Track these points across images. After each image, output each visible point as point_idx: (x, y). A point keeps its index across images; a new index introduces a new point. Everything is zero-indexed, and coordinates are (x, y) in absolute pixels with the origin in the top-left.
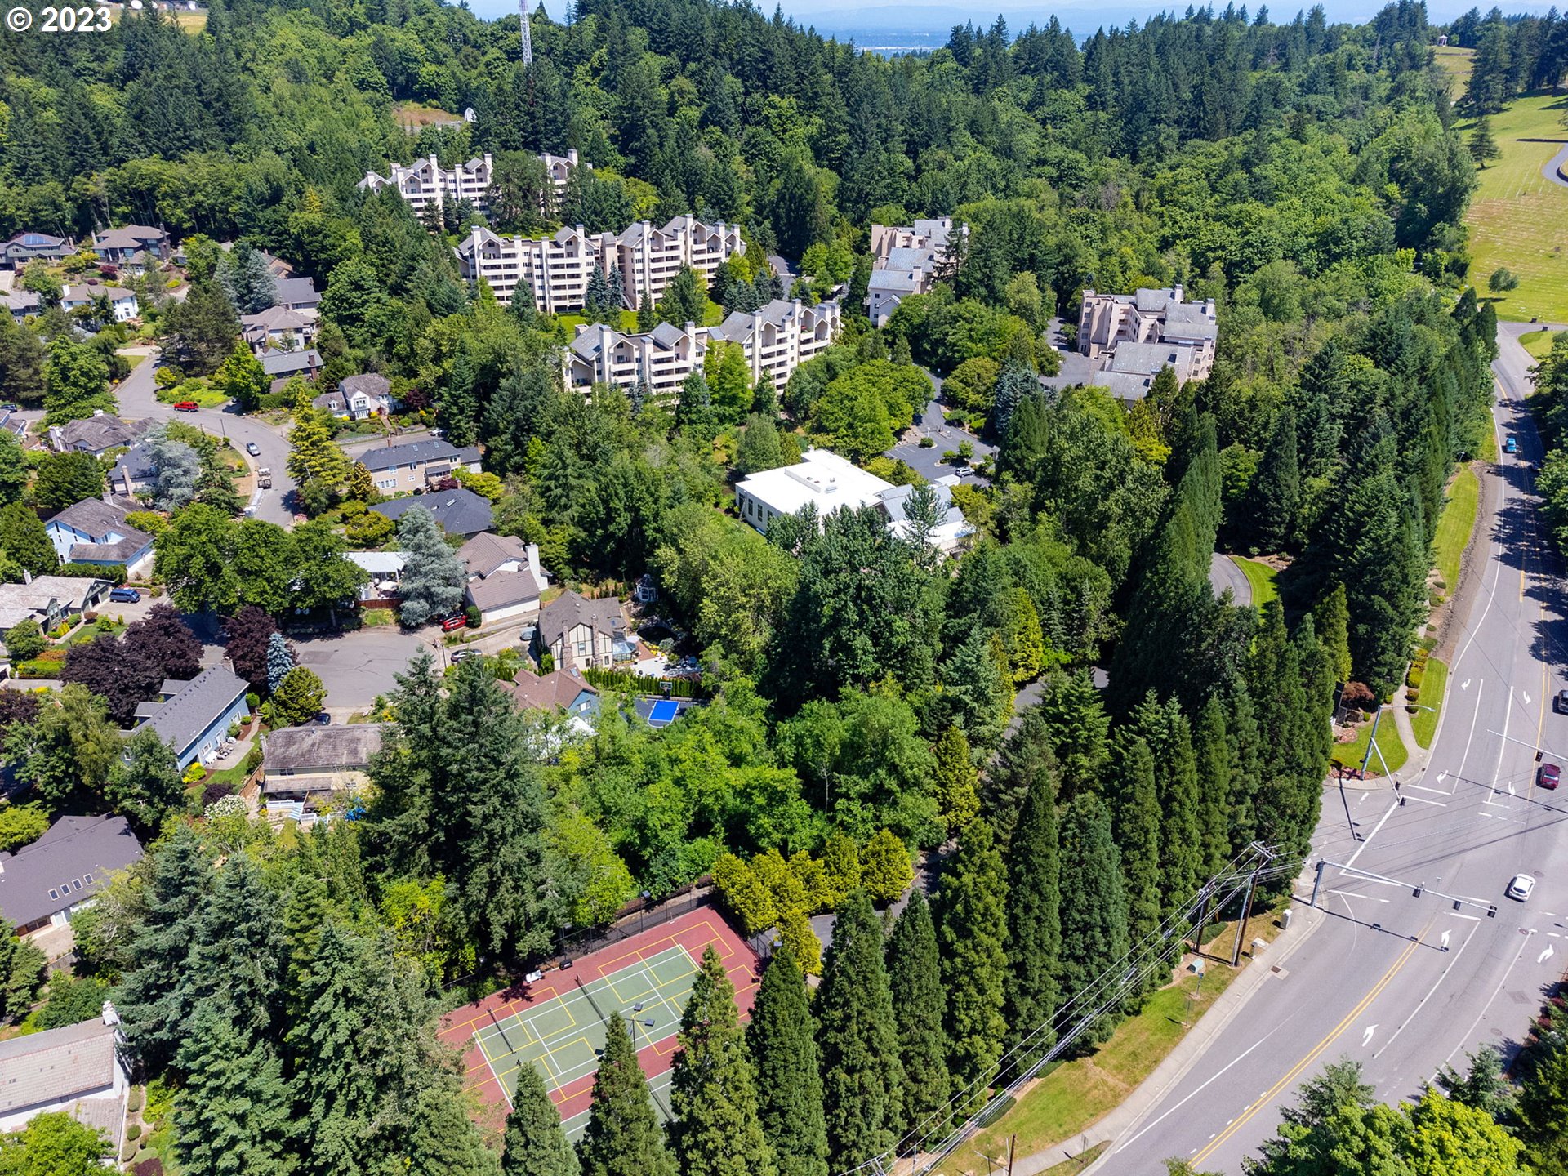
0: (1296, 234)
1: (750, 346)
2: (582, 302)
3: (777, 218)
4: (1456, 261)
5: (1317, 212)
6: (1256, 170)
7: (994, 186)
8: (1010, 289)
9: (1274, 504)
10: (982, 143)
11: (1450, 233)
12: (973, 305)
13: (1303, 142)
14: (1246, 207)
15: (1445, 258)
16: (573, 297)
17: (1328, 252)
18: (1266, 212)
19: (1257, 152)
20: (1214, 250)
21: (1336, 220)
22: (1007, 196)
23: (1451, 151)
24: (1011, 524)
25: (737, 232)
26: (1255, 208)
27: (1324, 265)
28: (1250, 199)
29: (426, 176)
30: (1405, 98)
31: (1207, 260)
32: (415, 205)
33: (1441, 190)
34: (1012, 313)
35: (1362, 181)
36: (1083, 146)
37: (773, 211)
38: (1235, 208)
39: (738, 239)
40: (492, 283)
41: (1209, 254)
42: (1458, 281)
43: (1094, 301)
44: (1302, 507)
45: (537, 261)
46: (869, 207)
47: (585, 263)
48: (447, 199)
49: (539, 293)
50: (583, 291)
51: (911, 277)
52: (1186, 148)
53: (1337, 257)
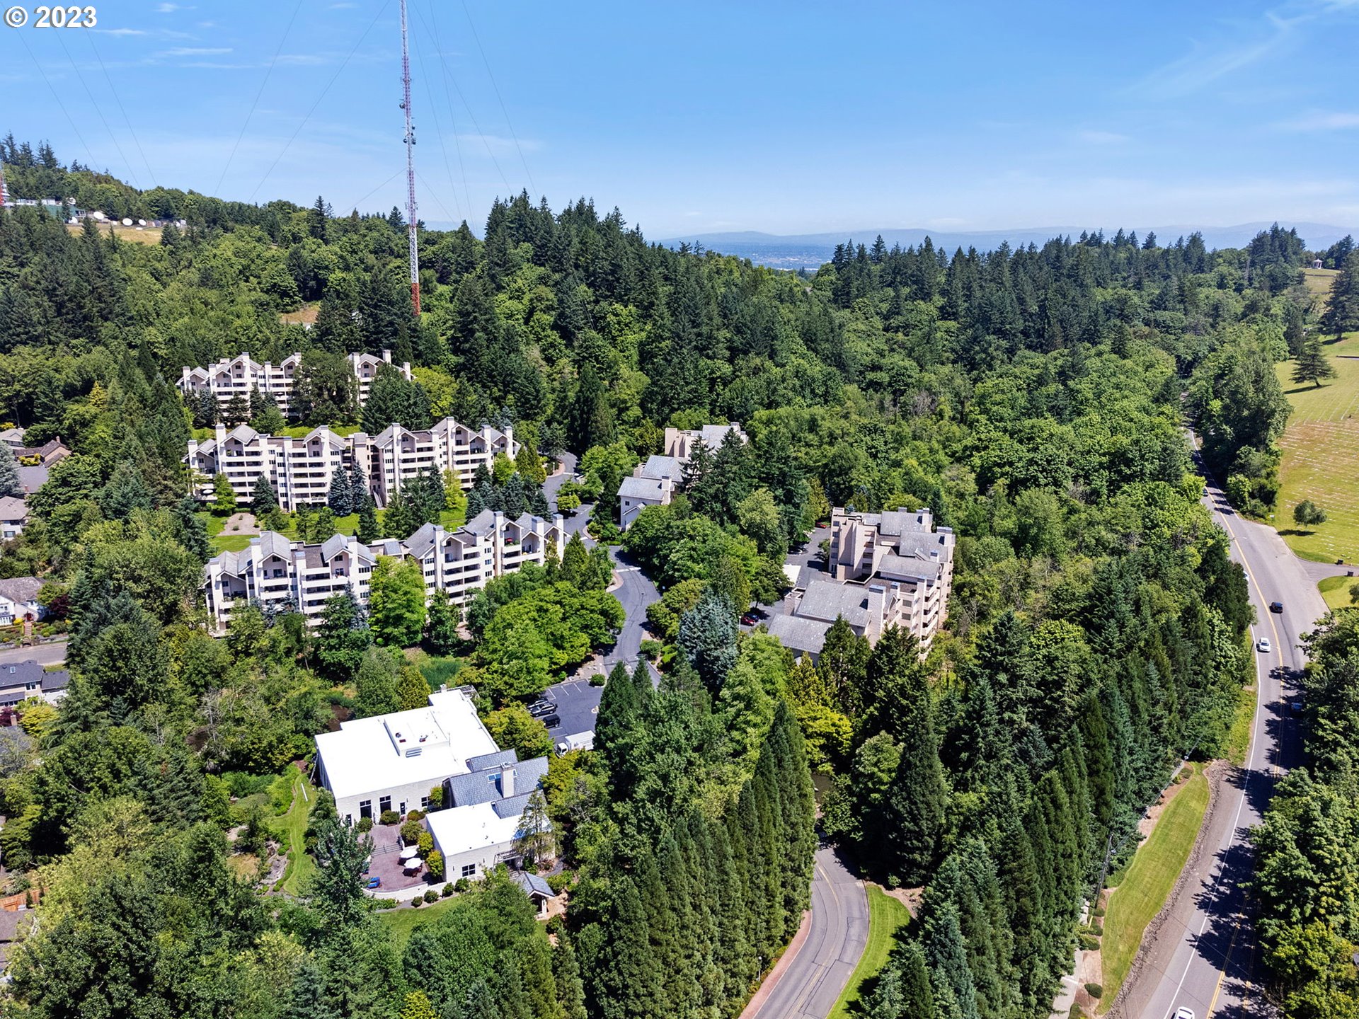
0: (1089, 452)
1: (433, 561)
2: (326, 500)
3: (574, 419)
4: (1262, 487)
5: (1114, 431)
6: (1071, 383)
7: (812, 391)
8: (743, 507)
9: (910, 825)
10: (815, 351)
11: (1256, 457)
12: (702, 523)
13: (1124, 357)
14: (1041, 422)
15: (1248, 485)
16: (317, 495)
17: (1119, 472)
18: (1057, 429)
19: (1073, 366)
20: (1000, 466)
21: (1126, 441)
22: (826, 402)
23: (1257, 374)
24: (580, 826)
25: (509, 434)
26: (1050, 424)
27: (1114, 488)
28: (1048, 415)
29: (239, 371)
30: (1258, 316)
31: (993, 473)
32: (221, 398)
33: (1246, 413)
34: (743, 532)
35: (1167, 400)
36: (915, 354)
37: (571, 411)
38: (1028, 422)
39: (510, 441)
40: (232, 480)
41: (997, 469)
42: (1265, 508)
43: (842, 520)
44: (947, 831)
45: (279, 460)
46: (673, 410)
47: (329, 463)
48: (255, 392)
49: (281, 490)
50: (326, 490)
51: (660, 487)
52: (1016, 359)
53: (1129, 479)
